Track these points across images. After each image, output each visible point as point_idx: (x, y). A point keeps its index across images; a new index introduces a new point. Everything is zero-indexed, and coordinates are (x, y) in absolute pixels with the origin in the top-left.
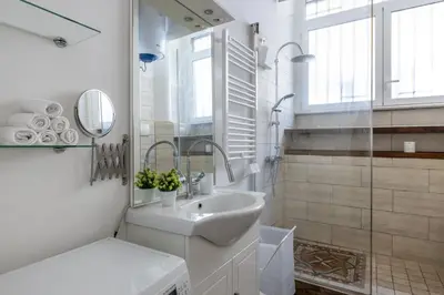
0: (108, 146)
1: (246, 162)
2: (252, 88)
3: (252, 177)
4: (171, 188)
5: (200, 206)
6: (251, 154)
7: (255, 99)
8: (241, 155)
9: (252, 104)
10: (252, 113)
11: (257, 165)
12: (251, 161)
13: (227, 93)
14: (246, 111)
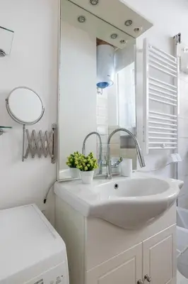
0: (37, 132)
1: (168, 152)
2: (174, 89)
3: (174, 165)
4: (86, 168)
5: (116, 186)
6: (173, 145)
7: (176, 98)
8: (162, 145)
9: (173, 102)
10: (174, 110)
11: (178, 155)
12: (173, 151)
13: (148, 92)
14: (168, 108)
